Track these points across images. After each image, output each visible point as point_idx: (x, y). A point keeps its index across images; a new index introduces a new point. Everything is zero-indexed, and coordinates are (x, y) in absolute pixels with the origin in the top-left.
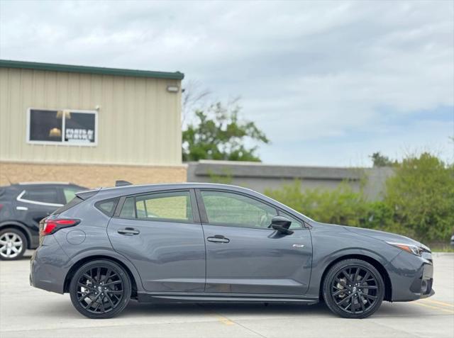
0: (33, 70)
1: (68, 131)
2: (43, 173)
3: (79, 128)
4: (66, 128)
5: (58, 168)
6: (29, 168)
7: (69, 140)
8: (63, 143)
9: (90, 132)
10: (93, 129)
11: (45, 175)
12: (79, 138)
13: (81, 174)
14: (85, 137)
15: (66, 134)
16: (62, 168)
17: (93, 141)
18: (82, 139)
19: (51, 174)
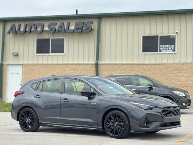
0: (144, 15)
1: (161, 46)
2: (148, 69)
3: (166, 44)
4: (160, 44)
5: (155, 66)
6: (141, 66)
7: (162, 51)
8: (159, 52)
9: (173, 46)
10: (174, 44)
11: (149, 70)
12: (167, 50)
13: (167, 69)
14: (170, 48)
15: (160, 48)
16: (158, 66)
17: (174, 50)
18: (169, 50)
19: (152, 69)
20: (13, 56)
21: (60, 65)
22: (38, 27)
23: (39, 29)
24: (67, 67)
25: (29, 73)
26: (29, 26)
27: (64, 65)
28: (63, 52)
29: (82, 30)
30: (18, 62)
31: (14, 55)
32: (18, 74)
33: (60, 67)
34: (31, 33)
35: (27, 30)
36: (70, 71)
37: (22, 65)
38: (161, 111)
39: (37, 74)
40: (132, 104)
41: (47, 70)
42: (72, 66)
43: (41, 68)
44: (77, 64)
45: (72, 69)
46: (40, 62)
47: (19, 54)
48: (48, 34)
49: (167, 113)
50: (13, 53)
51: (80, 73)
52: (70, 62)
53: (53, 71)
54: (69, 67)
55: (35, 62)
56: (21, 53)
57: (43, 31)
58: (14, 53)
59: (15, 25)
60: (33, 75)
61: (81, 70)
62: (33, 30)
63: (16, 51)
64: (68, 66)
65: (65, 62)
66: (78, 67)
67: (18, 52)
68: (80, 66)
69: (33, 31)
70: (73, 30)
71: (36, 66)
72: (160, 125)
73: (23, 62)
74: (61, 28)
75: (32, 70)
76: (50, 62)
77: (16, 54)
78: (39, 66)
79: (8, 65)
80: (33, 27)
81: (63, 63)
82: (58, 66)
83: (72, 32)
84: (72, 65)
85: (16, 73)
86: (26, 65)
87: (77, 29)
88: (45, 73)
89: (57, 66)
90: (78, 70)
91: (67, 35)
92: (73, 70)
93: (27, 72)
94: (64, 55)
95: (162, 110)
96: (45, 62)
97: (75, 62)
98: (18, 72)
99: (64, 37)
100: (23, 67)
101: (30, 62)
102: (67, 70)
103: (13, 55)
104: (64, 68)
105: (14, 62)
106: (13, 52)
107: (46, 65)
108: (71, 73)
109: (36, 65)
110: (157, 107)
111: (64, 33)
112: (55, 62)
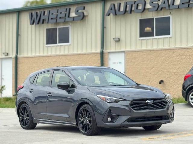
20: (114, 42)
21: (166, 50)
22: (139, 4)
23: (140, 7)
24: (173, 53)
25: (131, 61)
26: (129, 5)
27: (170, 50)
28: (169, 34)
29: (189, 5)
30: (120, 49)
31: (116, 41)
32: (120, 63)
33: (166, 53)
34: (132, 13)
35: (128, 9)
36: (178, 58)
37: (124, 52)
38: (128, 105)
39: (140, 62)
40: (98, 97)
41: (152, 57)
42: (179, 51)
43: (144, 55)
44: (185, 48)
45: (179, 55)
46: (144, 48)
47: (120, 40)
48: (151, 12)
49: (138, 107)
50: (114, 39)
51: (189, 59)
52: (178, 46)
53: (158, 58)
54: (176, 52)
55: (139, 48)
56: (123, 38)
57: (144, 9)
58: (116, 38)
59: (114, 5)
60: (136, 63)
61: (190, 55)
62: (133, 9)
63: (118, 36)
64: (174, 50)
65: (172, 46)
66: (187, 52)
67: (119, 37)
68: (189, 51)
69: (134, 11)
70: (179, 5)
71: (139, 53)
72: (127, 119)
73: (126, 48)
74: (164, 4)
75: (135, 58)
76: (155, 47)
77: (118, 40)
78: (143, 53)
79: (109, 53)
80: (134, 5)
81: (170, 47)
82: (164, 52)
83: (178, 8)
84: (179, 49)
85: (118, 63)
86: (128, 52)
87: (183, 4)
88: (149, 61)
89: (162, 51)
90: (187, 55)
91: (173, 12)
92: (181, 56)
93: (130, 61)
94: (171, 37)
95: (130, 103)
96: (149, 48)
97: (184, 46)
98: (120, 62)
99: (169, 15)
100: (126, 55)
101: (133, 49)
102: (173, 56)
103: (114, 40)
104: (170, 54)
105: (116, 49)
106: (114, 37)
107: (150, 51)
108: (178, 59)
109: (139, 51)
110: (125, 100)
111: (168, 10)
112: (161, 47)
